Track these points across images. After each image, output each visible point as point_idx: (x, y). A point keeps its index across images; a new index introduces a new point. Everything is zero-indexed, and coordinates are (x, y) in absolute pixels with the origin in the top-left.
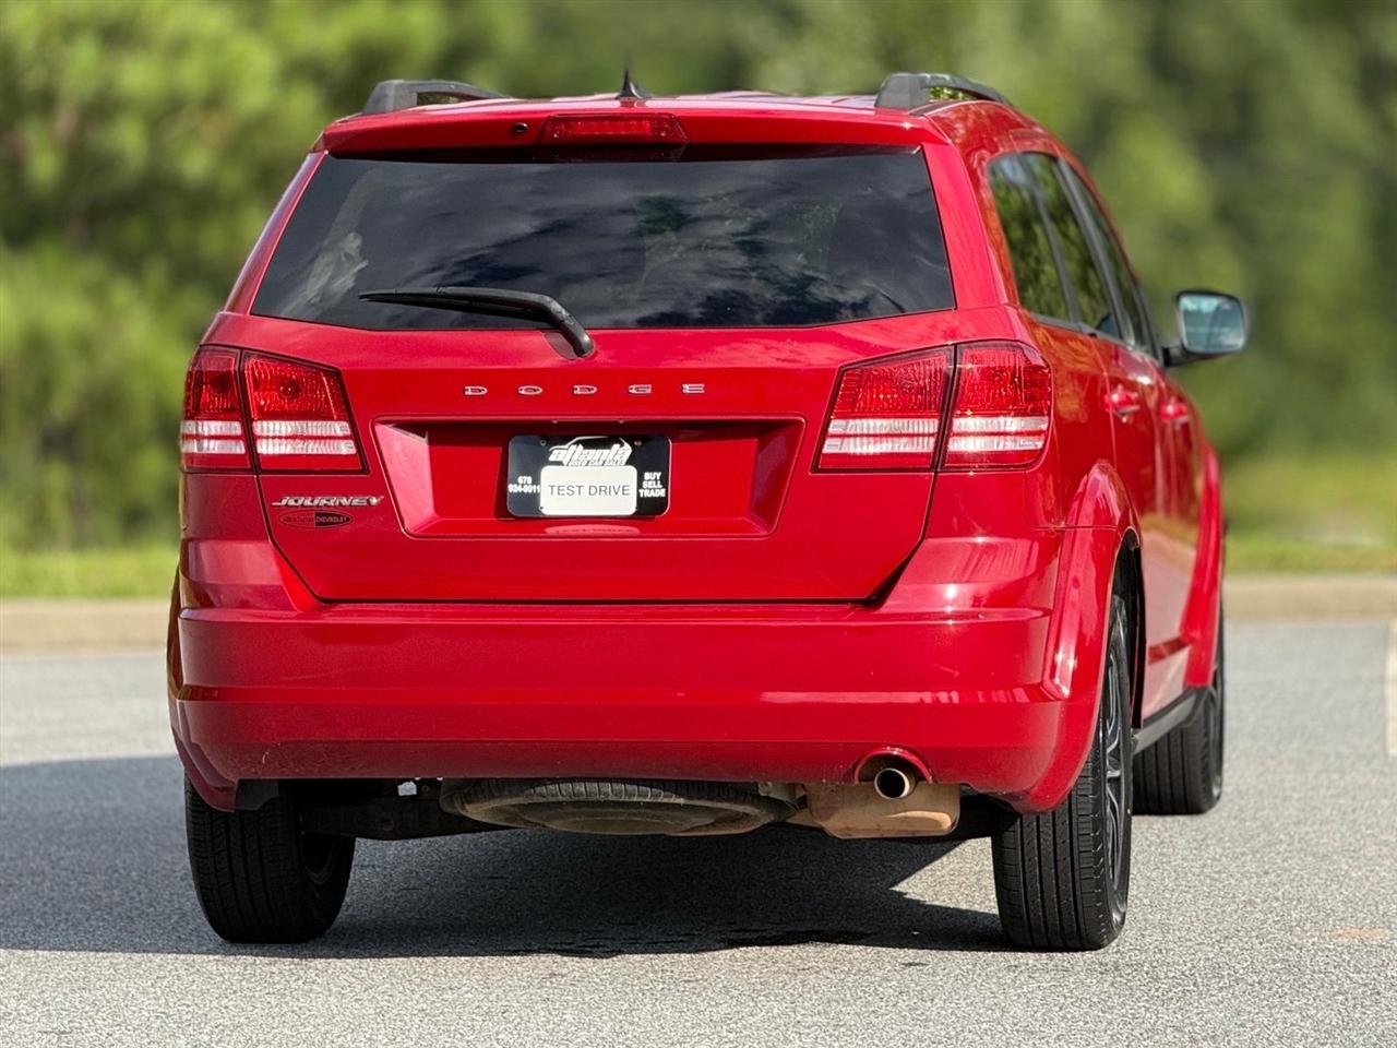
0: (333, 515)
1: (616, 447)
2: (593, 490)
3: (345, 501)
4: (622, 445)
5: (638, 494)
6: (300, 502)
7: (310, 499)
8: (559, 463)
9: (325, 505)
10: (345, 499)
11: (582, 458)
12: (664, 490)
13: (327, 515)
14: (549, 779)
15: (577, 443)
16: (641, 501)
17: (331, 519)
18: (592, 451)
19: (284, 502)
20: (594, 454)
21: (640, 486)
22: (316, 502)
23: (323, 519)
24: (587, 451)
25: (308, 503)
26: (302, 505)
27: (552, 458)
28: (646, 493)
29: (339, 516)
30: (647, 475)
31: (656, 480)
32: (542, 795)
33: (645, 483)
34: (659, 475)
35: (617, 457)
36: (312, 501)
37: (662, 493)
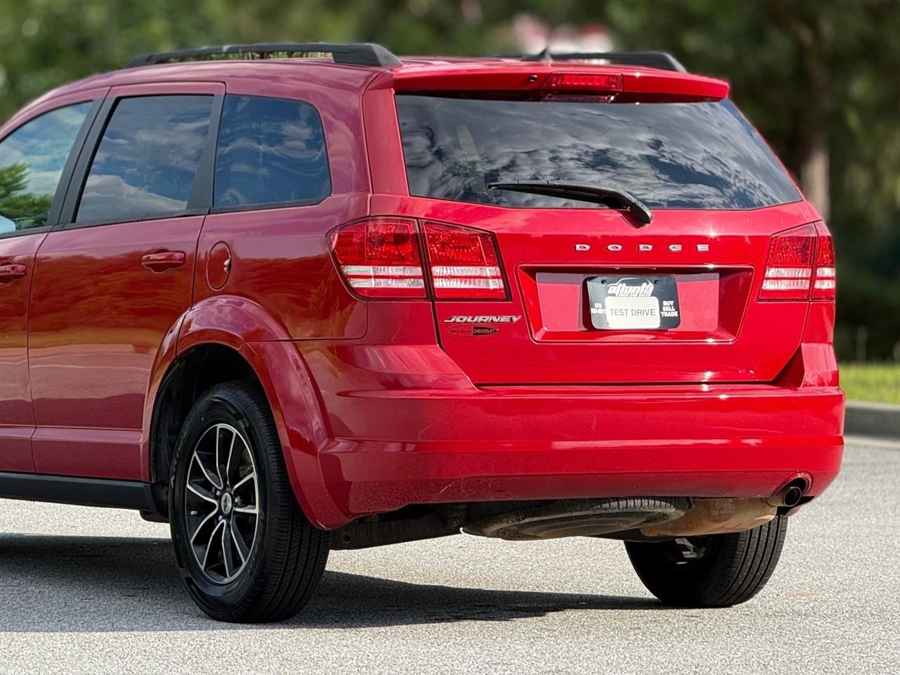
0: (485, 328)
1: (644, 284)
2: (634, 312)
3: (495, 319)
4: (648, 284)
5: (661, 315)
6: (464, 320)
7: (471, 317)
8: (614, 295)
9: (482, 322)
10: (495, 317)
11: (626, 291)
12: (676, 312)
13: (481, 328)
14: (612, 498)
15: (622, 282)
16: (664, 319)
17: (484, 331)
18: (631, 287)
19: (453, 320)
20: (632, 289)
21: (661, 310)
22: (475, 320)
23: (478, 331)
24: (628, 287)
25: (469, 320)
26: (466, 322)
27: (610, 292)
28: (666, 315)
29: (489, 329)
30: (665, 303)
31: (670, 306)
32: (605, 509)
33: (664, 308)
34: (672, 302)
35: (645, 292)
36: (473, 319)
37: (676, 314)
